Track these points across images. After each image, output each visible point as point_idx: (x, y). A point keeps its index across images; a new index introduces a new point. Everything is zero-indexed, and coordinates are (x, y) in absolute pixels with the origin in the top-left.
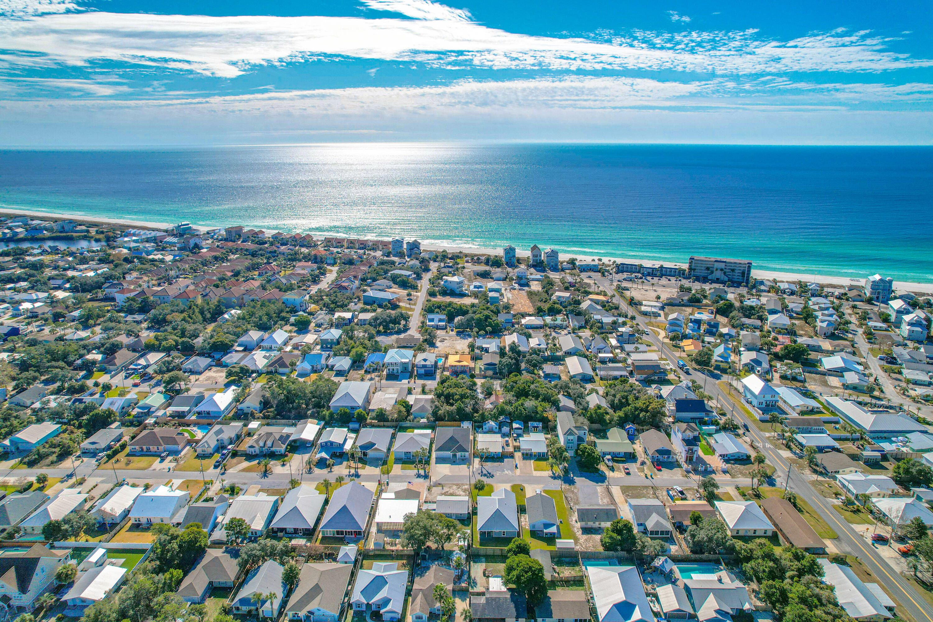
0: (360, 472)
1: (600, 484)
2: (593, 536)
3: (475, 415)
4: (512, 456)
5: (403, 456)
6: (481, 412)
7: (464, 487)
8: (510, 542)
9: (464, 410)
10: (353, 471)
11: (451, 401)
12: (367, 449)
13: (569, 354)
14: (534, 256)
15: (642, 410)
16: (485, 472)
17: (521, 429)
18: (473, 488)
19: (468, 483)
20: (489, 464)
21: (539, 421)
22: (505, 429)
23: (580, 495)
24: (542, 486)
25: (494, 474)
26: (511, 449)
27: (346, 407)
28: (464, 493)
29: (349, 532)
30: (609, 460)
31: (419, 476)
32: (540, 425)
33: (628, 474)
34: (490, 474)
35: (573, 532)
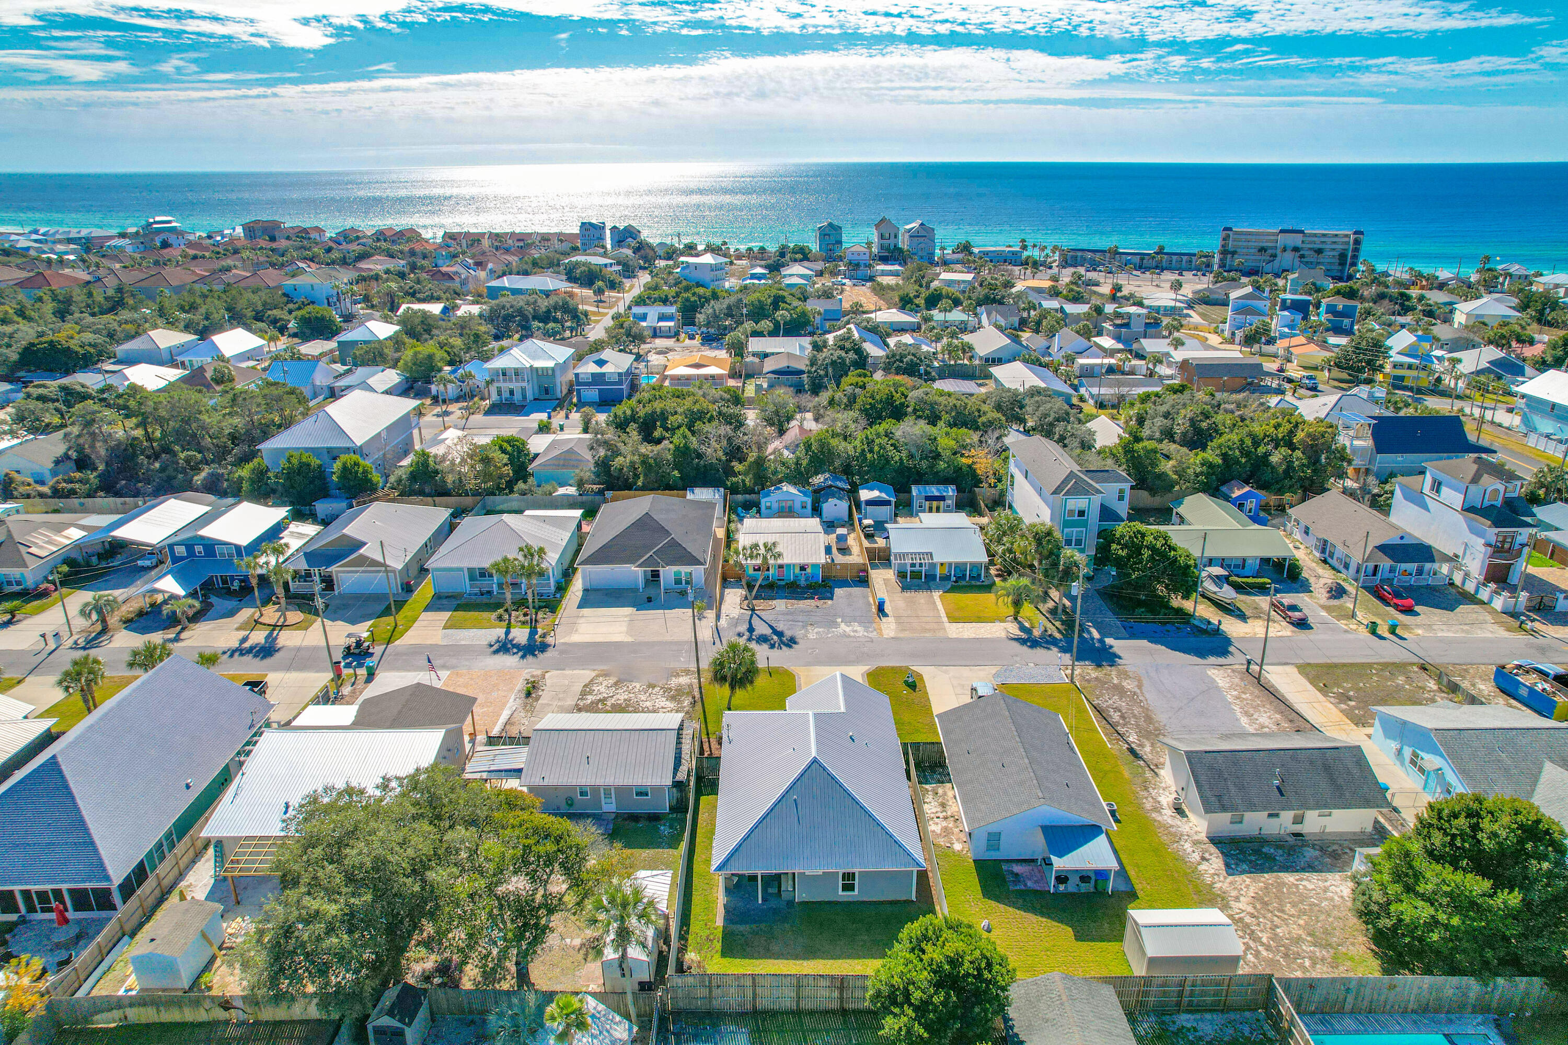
0: (286, 639)
1: (1212, 660)
2: (1290, 878)
3: (738, 467)
4: (863, 581)
5: (466, 586)
6: (752, 456)
7: (674, 682)
8: (891, 938)
9: (700, 456)
10: (258, 637)
11: (657, 434)
12: (330, 563)
13: (996, 360)
14: (882, 237)
15: (1277, 444)
16: (762, 629)
17: (887, 503)
18: (706, 677)
19: (693, 667)
20: (780, 605)
21: (946, 481)
22: (835, 507)
23: (1151, 697)
24: (993, 670)
25: (798, 633)
26: (857, 557)
27: (307, 450)
28: (670, 705)
29: (43, 896)
30: (1218, 580)
31: (504, 647)
32: (951, 491)
33: (1302, 624)
34: (780, 634)
35: (1180, 859)
